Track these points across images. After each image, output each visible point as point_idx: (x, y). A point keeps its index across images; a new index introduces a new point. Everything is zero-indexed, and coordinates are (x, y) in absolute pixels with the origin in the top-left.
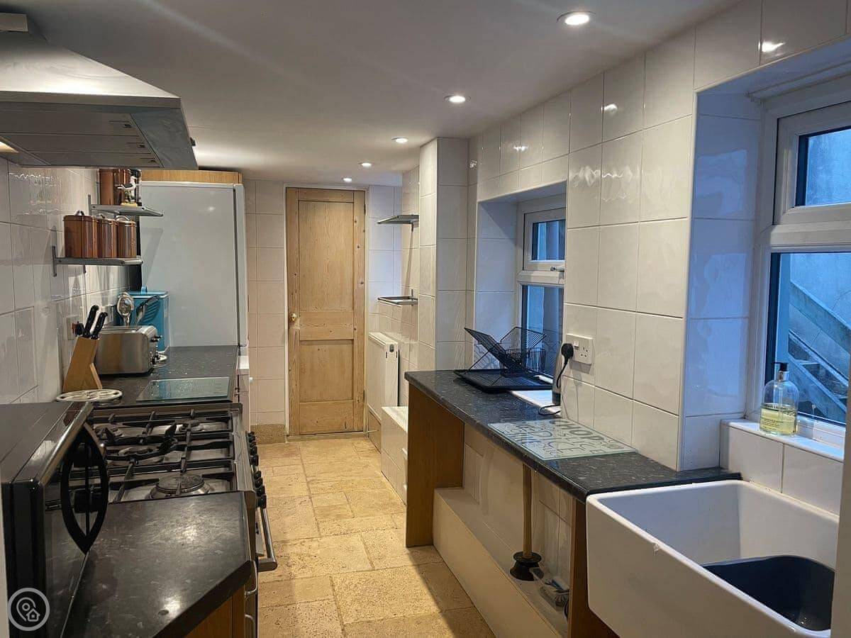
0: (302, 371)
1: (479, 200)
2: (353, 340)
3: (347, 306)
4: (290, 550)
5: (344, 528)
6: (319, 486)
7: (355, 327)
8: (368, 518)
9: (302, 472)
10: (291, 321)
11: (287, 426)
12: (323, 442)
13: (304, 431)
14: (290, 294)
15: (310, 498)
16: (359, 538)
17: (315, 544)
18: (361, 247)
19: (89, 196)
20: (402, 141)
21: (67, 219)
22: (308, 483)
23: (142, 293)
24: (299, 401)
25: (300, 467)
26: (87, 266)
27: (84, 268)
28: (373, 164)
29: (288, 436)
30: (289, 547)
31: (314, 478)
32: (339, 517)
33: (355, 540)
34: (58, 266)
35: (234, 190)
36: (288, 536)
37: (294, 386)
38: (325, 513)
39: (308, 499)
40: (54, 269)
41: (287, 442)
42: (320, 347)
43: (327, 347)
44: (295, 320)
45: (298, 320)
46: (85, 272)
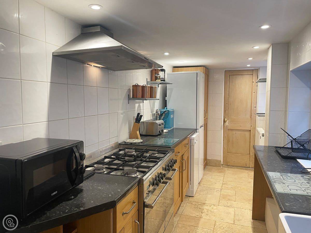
0: (228, 141)
1: (291, 70)
2: (250, 130)
3: (248, 116)
4: (205, 207)
5: (229, 205)
6: (227, 186)
7: (252, 125)
8: (241, 203)
9: (223, 179)
10: (224, 122)
11: (222, 161)
12: (236, 170)
13: (229, 164)
14: (225, 111)
15: (221, 190)
16: (234, 210)
17: (215, 207)
18: (256, 93)
19: (147, 79)
20: (256, 48)
21: (133, 86)
22: (223, 184)
23: (165, 109)
24: (227, 152)
25: (222, 177)
26: (144, 101)
27: (143, 101)
28: (253, 58)
29: (222, 165)
30: (205, 206)
31: (226, 183)
32: (229, 200)
33: (231, 210)
34: (130, 100)
35: (197, 73)
36: (206, 202)
37: (225, 147)
38: (224, 197)
39: (220, 190)
40: (128, 101)
41: (222, 167)
42: (236, 132)
43: (239, 132)
44: (226, 121)
45: (227, 121)
46: (143, 102)
